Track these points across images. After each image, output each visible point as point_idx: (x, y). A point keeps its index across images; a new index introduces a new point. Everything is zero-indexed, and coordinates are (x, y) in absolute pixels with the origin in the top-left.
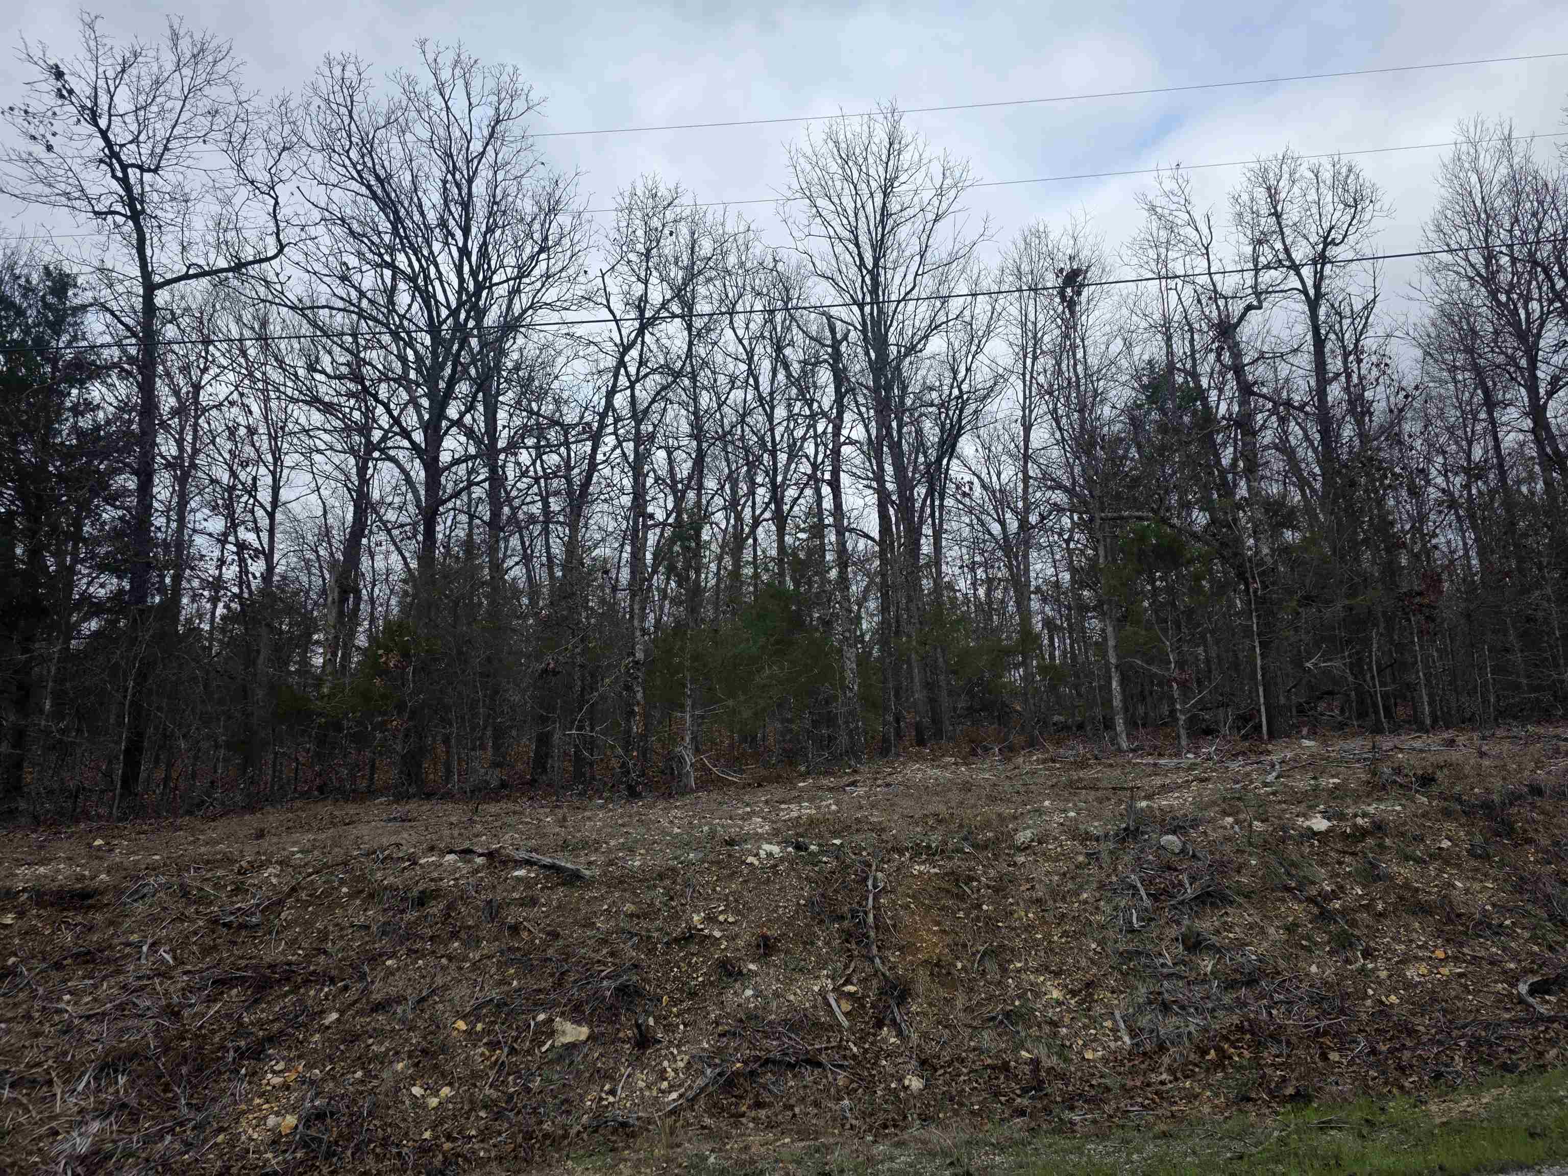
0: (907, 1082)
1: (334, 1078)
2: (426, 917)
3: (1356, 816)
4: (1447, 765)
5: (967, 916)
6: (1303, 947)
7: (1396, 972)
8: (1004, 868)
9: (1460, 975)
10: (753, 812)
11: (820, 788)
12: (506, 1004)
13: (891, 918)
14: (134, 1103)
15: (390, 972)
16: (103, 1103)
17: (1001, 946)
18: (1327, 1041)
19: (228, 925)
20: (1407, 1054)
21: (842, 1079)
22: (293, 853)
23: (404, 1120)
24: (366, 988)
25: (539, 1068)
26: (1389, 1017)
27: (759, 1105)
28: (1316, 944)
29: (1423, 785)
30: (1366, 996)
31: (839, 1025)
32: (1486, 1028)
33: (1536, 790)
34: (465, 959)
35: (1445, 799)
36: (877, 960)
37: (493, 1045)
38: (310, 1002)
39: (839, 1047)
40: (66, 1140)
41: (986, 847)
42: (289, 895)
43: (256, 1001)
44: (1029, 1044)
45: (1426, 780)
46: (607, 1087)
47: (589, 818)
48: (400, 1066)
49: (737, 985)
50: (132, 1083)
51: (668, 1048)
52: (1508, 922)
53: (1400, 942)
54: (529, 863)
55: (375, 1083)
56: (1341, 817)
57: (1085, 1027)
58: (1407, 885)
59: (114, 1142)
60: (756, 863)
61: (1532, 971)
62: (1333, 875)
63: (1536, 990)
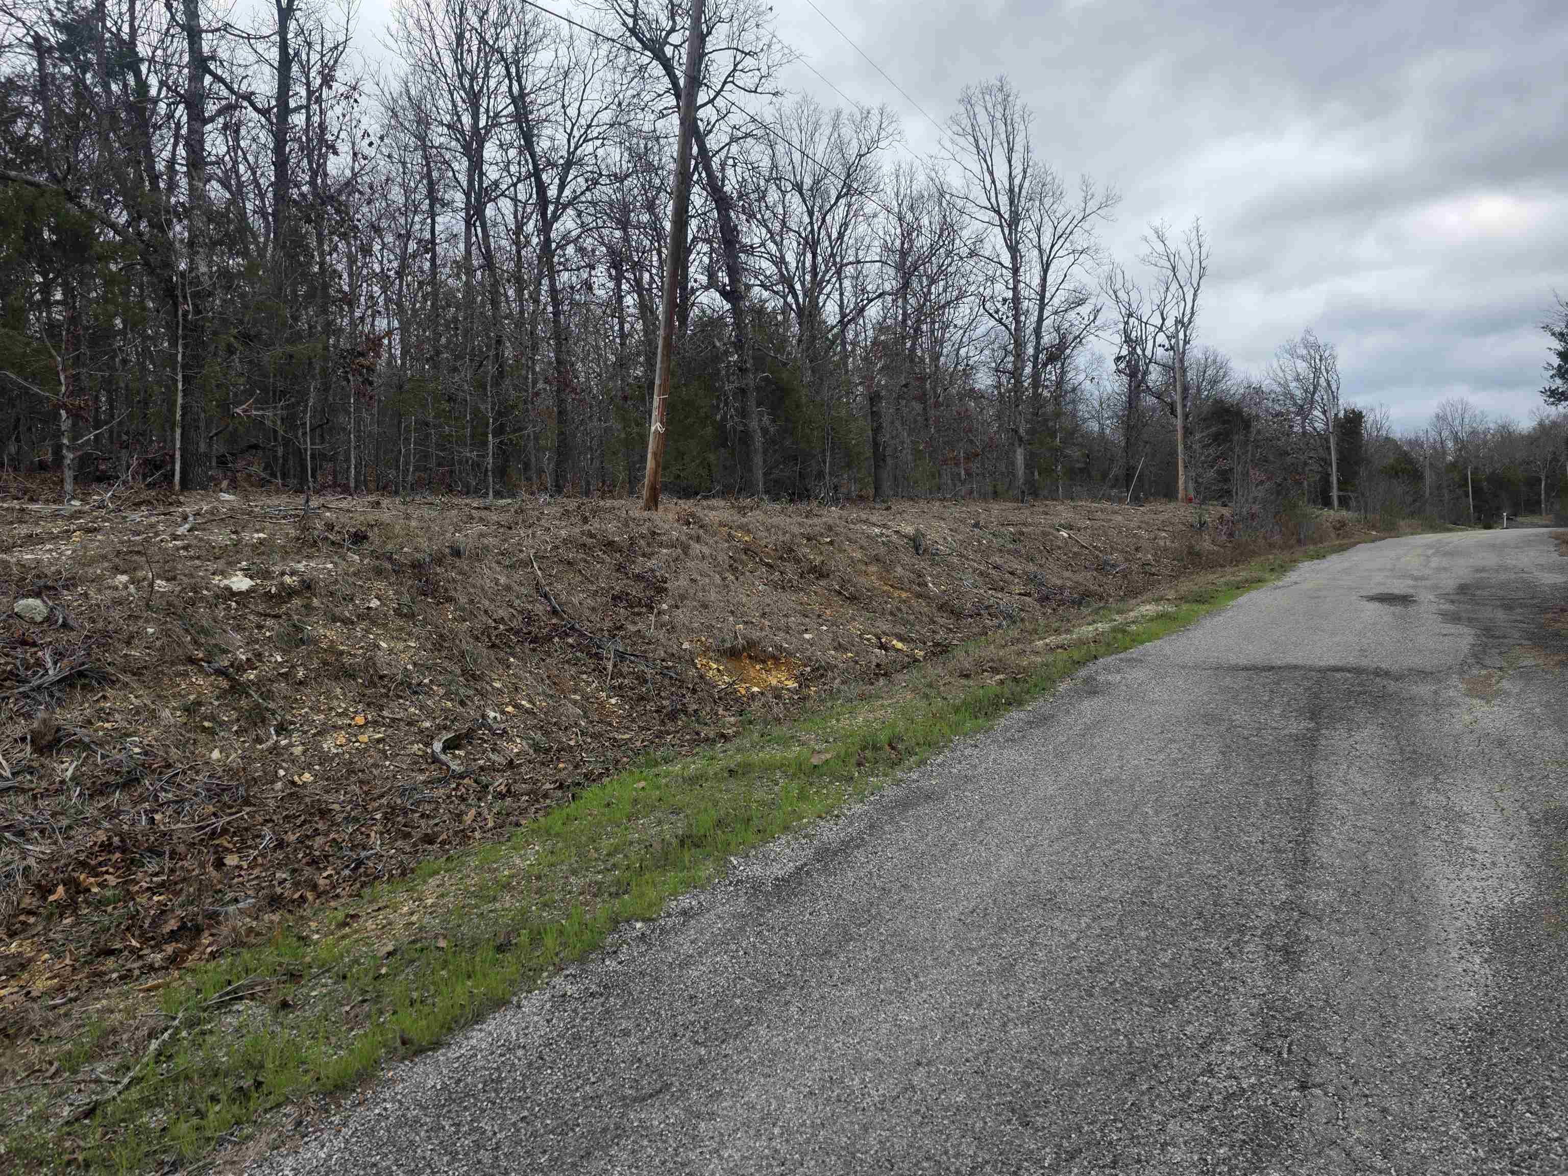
3: (283, 574)
4: (378, 524)
6: (204, 730)
7: (312, 746)
9: (379, 741)
18: (224, 842)
20: (319, 840)
26: (300, 798)
28: (221, 724)
29: (354, 543)
30: (276, 779)
32: (402, 795)
33: (456, 552)
35: (377, 558)
45: (359, 538)
52: (426, 681)
53: (320, 711)
56: (266, 575)
58: (331, 649)
61: (445, 728)
62: (251, 641)
63: (449, 746)
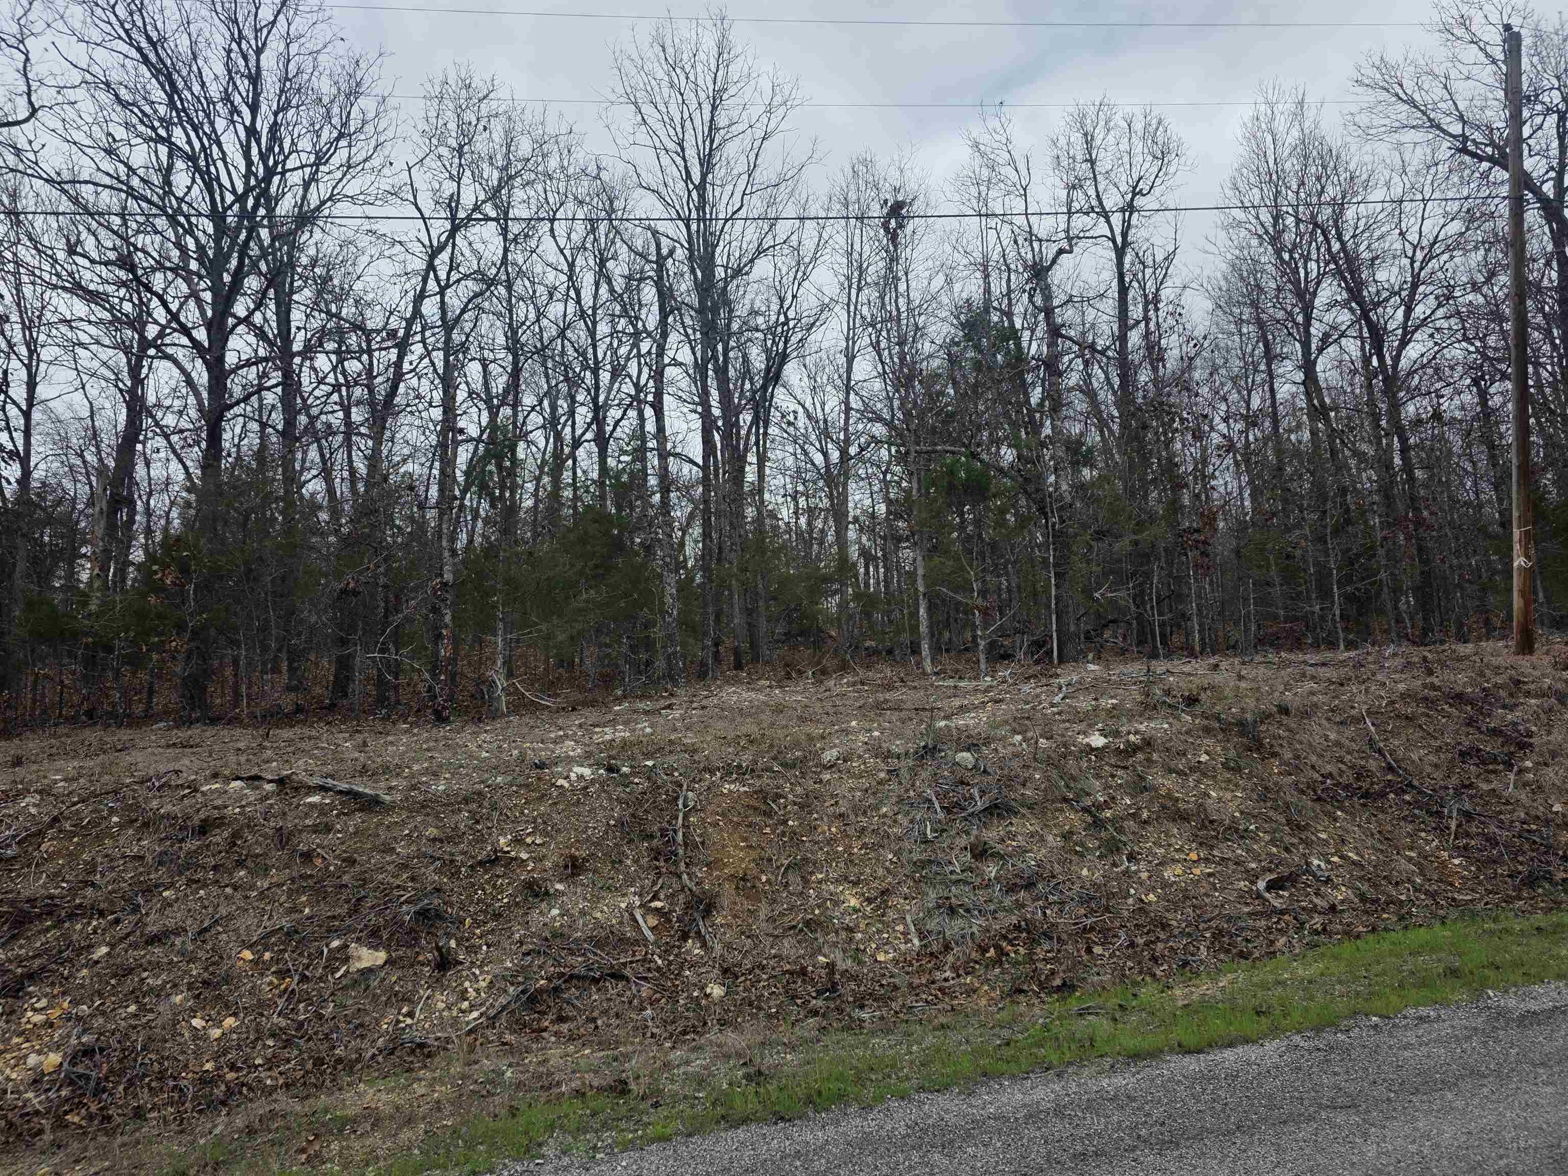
0: (708, 991)
1: (103, 1013)
2: (208, 846)
3: (1129, 733)
4: (1211, 687)
5: (773, 832)
6: (1076, 852)
7: (1156, 873)
8: (810, 785)
9: (1209, 875)
10: (566, 736)
11: (635, 711)
12: (296, 932)
13: (700, 836)
15: (168, 904)
17: (805, 860)
18: (1091, 936)
20: (1160, 946)
21: (646, 990)
22: (56, 782)
23: (184, 1052)
24: (140, 920)
25: (332, 994)
26: (1146, 913)
27: (561, 1019)
28: (1088, 849)
29: (1188, 706)
30: (1128, 895)
31: (645, 939)
32: (1228, 921)
33: (1284, 710)
34: (252, 887)
35: (1206, 718)
36: (685, 876)
37: (283, 974)
38: (75, 937)
39: (644, 960)
41: (793, 766)
42: (51, 826)
44: (826, 950)
45: (1191, 701)
46: (405, 1010)
47: (391, 743)
48: (178, 999)
49: (544, 905)
51: (470, 969)
52: (1252, 827)
53: (1161, 846)
54: (323, 789)
55: (151, 1016)
56: (1117, 734)
57: (879, 932)
58: (1169, 796)
60: (567, 785)
61: (1269, 870)
62: (1107, 787)
63: (1270, 887)
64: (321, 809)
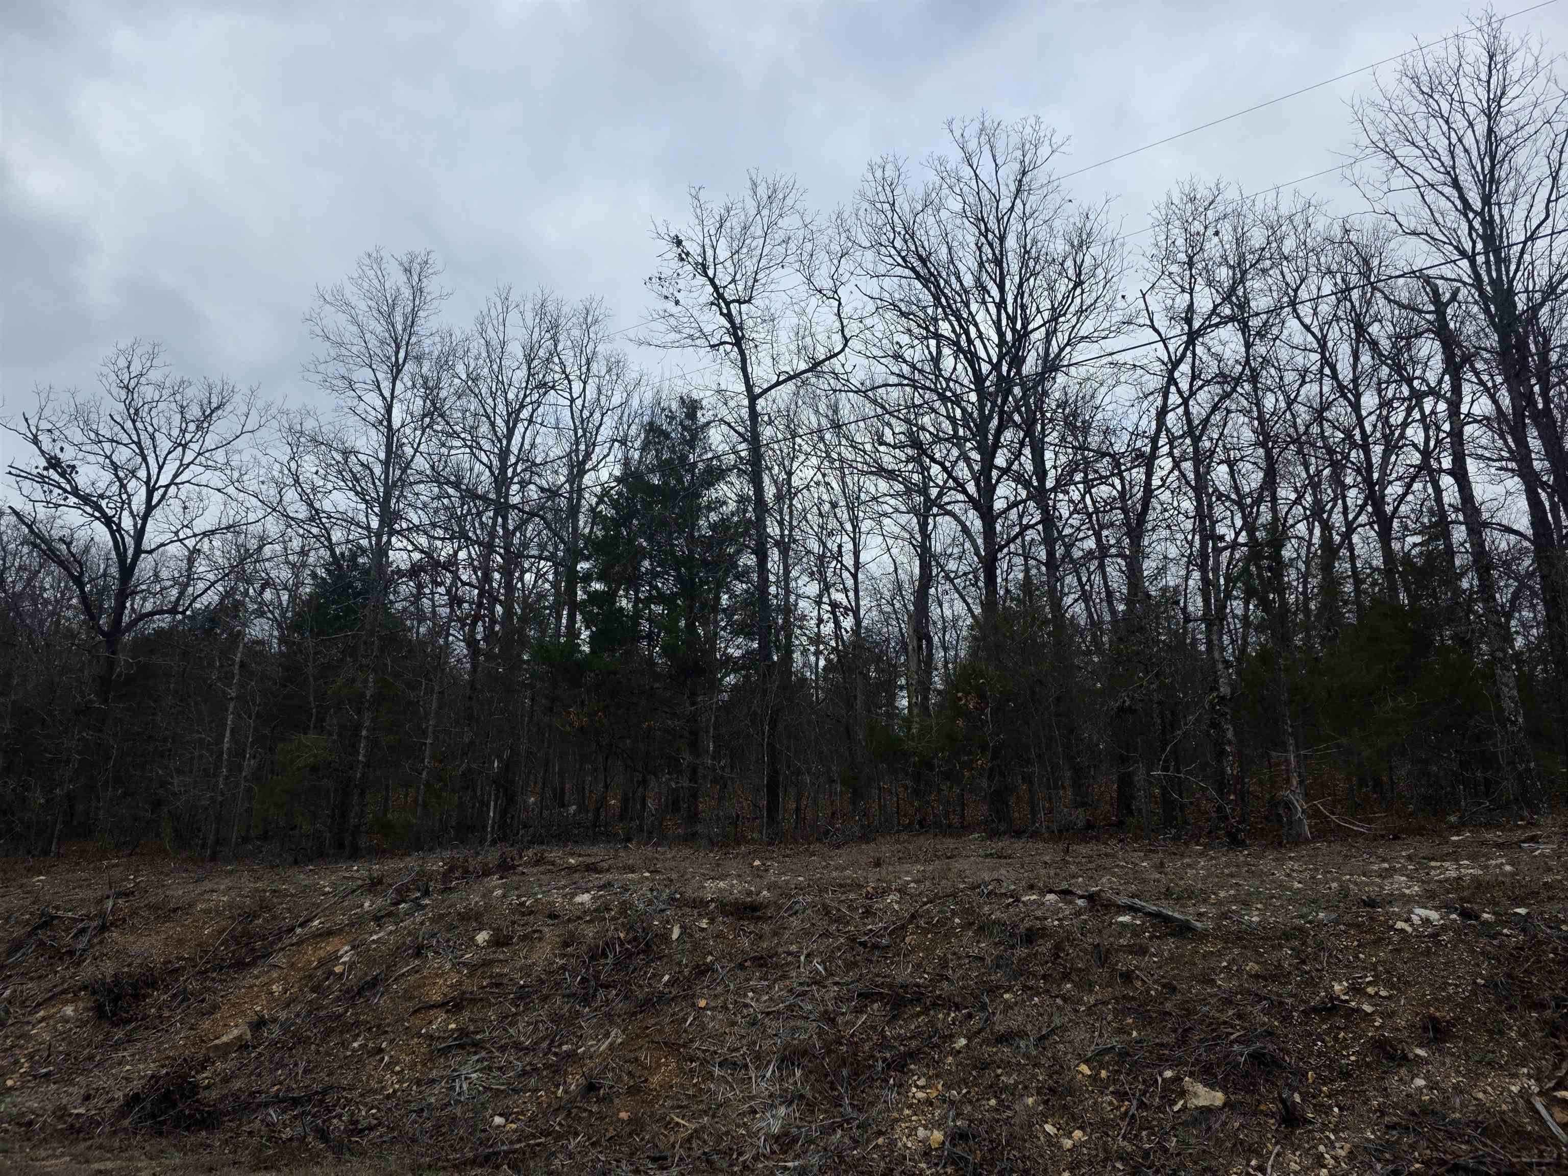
1: (970, 1102)
2: (1035, 955)
10: (1393, 869)
11: (1483, 843)
12: (1128, 1054)
14: (809, 1095)
15: (1008, 1007)
16: (786, 1090)
19: (863, 944)
22: (908, 883)
23: (1042, 1156)
24: (988, 1018)
25: (1173, 1128)
31: (1554, 1138)
34: (1080, 1001)
38: (940, 1025)
40: (762, 1119)
42: (910, 922)
43: (894, 1017)
46: (1253, 1163)
47: (1190, 865)
48: (1030, 1101)
49: (1403, 1071)
50: (806, 1077)
51: (1322, 1131)
55: (1009, 1113)
59: (799, 1128)
60: (1409, 929)
64: (1136, 932)
